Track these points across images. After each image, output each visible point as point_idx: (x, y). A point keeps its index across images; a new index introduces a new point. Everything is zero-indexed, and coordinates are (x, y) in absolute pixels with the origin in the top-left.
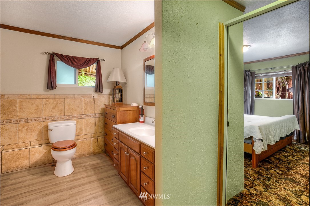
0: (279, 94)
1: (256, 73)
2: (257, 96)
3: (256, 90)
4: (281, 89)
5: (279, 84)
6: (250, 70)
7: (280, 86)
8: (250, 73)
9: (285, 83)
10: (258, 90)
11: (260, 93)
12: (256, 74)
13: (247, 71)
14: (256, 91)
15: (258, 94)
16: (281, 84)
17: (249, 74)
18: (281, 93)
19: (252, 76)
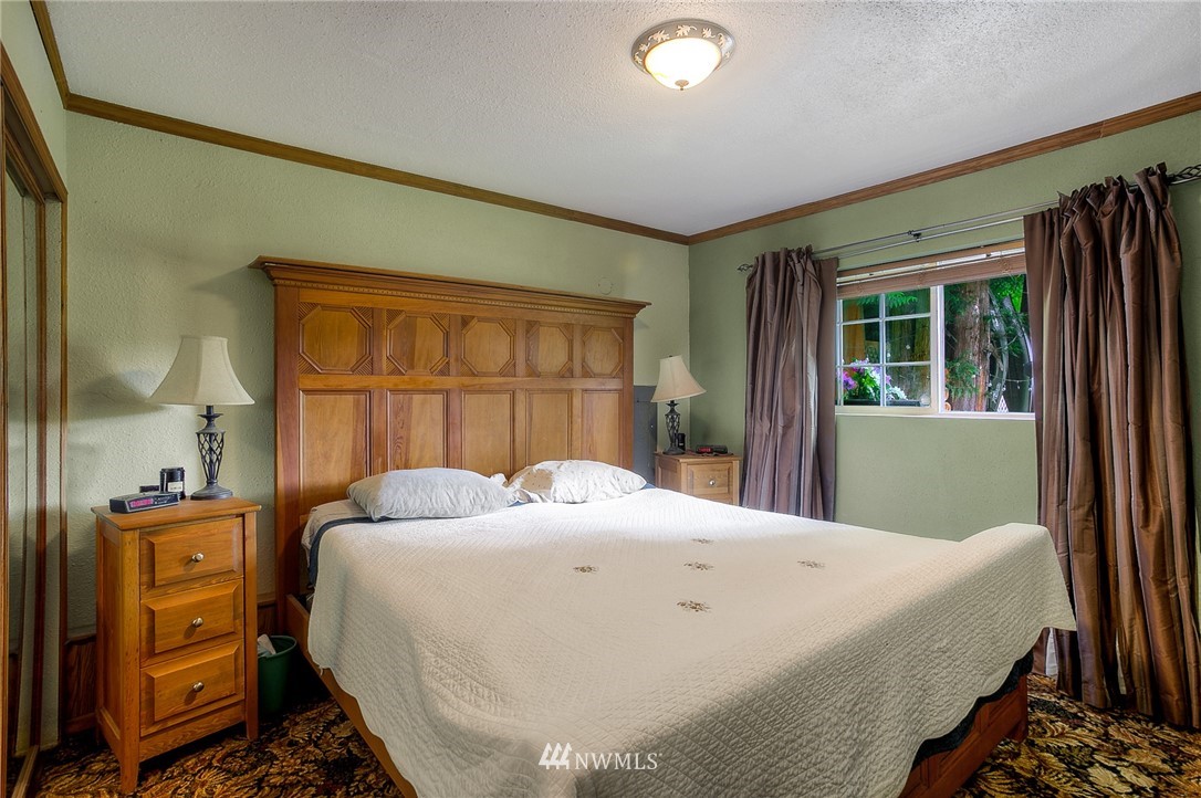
0: (999, 385)
1: (844, 265)
2: (856, 397)
3: (852, 365)
4: (1003, 366)
5: (998, 345)
6: (809, 252)
7: (1000, 354)
8: (810, 267)
9: (1022, 340)
10: (857, 364)
11: (872, 381)
12: (841, 274)
13: (794, 255)
14: (852, 369)
15: (861, 384)
16: (1005, 345)
17: (804, 271)
18: (1003, 383)
19: (820, 281)
